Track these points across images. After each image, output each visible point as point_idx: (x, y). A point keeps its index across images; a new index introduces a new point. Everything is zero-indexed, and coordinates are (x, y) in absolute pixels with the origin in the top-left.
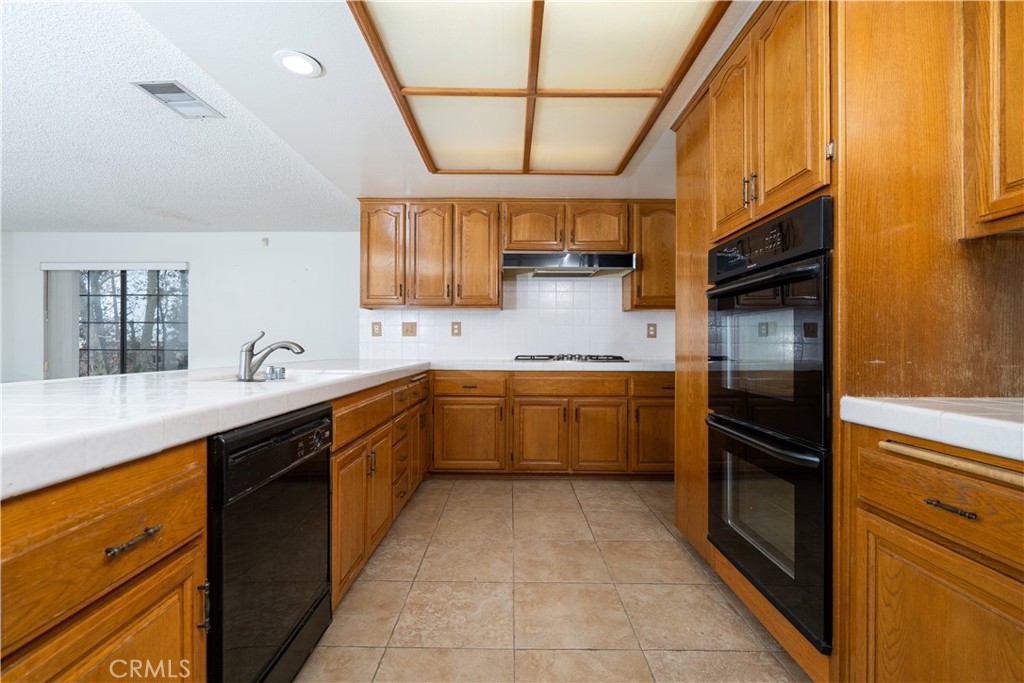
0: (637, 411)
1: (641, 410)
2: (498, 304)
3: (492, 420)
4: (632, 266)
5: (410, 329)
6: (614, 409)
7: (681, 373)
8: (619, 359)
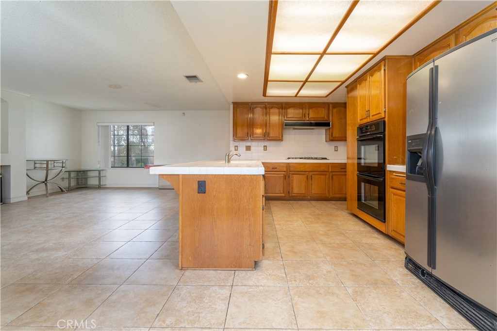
0: (332, 176)
1: (334, 176)
2: (282, 140)
3: (282, 179)
4: (330, 126)
5: (248, 148)
6: (324, 176)
7: (349, 163)
8: (326, 159)
